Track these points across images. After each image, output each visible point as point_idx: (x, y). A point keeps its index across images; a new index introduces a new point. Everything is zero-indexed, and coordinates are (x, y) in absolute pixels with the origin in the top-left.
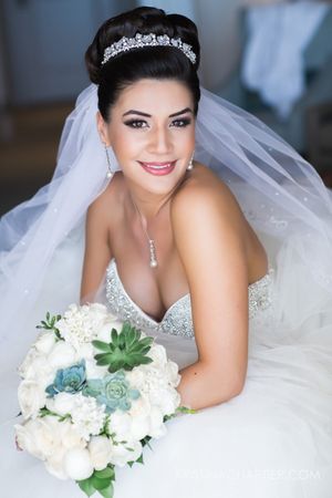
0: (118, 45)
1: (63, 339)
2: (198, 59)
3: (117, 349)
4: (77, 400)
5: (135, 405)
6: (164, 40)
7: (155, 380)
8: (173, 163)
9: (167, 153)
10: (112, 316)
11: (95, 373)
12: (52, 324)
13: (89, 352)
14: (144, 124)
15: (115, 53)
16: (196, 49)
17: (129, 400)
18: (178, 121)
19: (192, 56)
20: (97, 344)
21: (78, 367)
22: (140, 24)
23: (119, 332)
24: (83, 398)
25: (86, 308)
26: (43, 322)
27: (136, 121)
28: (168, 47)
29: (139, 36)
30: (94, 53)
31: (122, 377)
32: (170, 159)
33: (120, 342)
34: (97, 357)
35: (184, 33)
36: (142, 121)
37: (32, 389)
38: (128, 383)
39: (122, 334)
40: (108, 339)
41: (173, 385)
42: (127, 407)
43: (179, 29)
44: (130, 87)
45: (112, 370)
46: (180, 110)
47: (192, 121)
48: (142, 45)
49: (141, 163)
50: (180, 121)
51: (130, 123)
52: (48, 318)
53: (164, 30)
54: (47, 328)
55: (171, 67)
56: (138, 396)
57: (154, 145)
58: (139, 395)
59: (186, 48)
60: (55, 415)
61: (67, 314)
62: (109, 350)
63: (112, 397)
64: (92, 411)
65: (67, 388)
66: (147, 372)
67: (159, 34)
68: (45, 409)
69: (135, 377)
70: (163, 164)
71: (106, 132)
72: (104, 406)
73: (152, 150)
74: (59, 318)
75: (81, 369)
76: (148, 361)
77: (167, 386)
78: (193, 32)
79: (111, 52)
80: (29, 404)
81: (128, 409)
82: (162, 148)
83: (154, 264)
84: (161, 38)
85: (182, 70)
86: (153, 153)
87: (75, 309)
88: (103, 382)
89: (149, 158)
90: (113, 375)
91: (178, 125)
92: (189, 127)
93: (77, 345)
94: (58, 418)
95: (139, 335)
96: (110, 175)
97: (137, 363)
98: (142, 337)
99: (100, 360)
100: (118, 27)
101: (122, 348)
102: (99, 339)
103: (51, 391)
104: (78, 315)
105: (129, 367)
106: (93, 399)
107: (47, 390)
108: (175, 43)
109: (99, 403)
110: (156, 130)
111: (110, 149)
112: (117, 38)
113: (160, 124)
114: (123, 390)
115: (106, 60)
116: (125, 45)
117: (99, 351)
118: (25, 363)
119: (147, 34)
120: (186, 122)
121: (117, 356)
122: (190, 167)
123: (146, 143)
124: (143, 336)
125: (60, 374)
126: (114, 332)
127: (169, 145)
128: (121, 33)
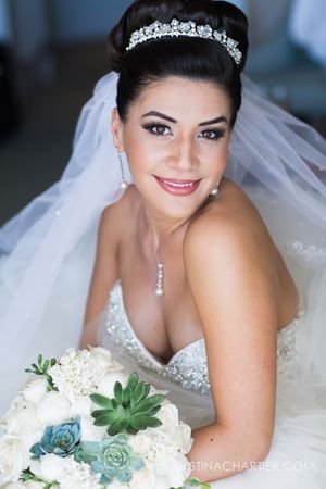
0: (148, 29)
1: (56, 389)
2: (244, 59)
3: (120, 407)
4: (68, 466)
5: (137, 476)
6: (205, 32)
7: (163, 446)
8: (197, 183)
9: (191, 170)
10: (117, 364)
11: (91, 434)
12: (45, 370)
13: (86, 408)
14: (167, 131)
15: (145, 39)
16: (243, 47)
17: (131, 469)
18: (209, 131)
19: (237, 55)
20: (97, 398)
21: (72, 424)
22: (180, 7)
23: (124, 386)
24: (75, 463)
25: (86, 354)
26: (34, 366)
27: (158, 126)
28: (208, 40)
29: (175, 22)
30: (119, 36)
31: (123, 441)
32: (193, 177)
33: (123, 398)
34: (95, 414)
35: (231, 25)
36: (164, 127)
37: (14, 446)
38: (131, 449)
39: (127, 390)
40: (110, 394)
41: (184, 452)
42: (127, 478)
43: (225, 20)
44: (155, 83)
45: (112, 432)
46: (213, 118)
47: (226, 133)
48: (177, 34)
49: (158, 178)
50: (212, 132)
51: (149, 127)
52: (40, 361)
53: (207, 20)
54: (38, 373)
55: (209, 65)
56: (141, 465)
57: (175, 158)
58: (143, 464)
59: (231, 43)
60: (40, 480)
61: (64, 360)
62: (110, 407)
63: (111, 465)
64: (85, 480)
65: (57, 450)
66: (154, 436)
67: (200, 23)
68: (27, 471)
69: (139, 442)
70: (184, 182)
71: (120, 134)
72: (99, 475)
73: (172, 164)
74: (54, 362)
75: (75, 427)
76: (156, 423)
77: (176, 454)
78: (242, 25)
79: (138, 37)
80: (9, 464)
81: (128, 481)
82: (184, 163)
83: (159, 292)
84: (202, 28)
85: (222, 71)
86: (173, 168)
87: (73, 354)
88: (101, 445)
89: (167, 173)
90: (113, 439)
91: (208, 137)
92: (222, 140)
93: (72, 397)
94: (44, 485)
95: (147, 390)
96: (124, 186)
97: (143, 426)
98: (151, 394)
99: (99, 418)
100: (151, 9)
101: (126, 405)
102: (98, 392)
103: (37, 451)
104: (76, 362)
105: (132, 430)
106: (86, 466)
107: (32, 450)
108: (218, 36)
109: (93, 471)
110: (180, 140)
111: (124, 155)
112: (148, 21)
113: (186, 133)
114: (123, 458)
115: (132, 45)
116: (157, 31)
117: (98, 407)
118: (8, 414)
119: (186, 21)
120: (219, 134)
121: (119, 414)
122: (214, 192)
123: (166, 154)
124: (153, 392)
125: (50, 432)
126: (118, 386)
127: (194, 160)
128: (154, 15)
